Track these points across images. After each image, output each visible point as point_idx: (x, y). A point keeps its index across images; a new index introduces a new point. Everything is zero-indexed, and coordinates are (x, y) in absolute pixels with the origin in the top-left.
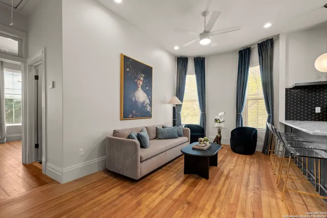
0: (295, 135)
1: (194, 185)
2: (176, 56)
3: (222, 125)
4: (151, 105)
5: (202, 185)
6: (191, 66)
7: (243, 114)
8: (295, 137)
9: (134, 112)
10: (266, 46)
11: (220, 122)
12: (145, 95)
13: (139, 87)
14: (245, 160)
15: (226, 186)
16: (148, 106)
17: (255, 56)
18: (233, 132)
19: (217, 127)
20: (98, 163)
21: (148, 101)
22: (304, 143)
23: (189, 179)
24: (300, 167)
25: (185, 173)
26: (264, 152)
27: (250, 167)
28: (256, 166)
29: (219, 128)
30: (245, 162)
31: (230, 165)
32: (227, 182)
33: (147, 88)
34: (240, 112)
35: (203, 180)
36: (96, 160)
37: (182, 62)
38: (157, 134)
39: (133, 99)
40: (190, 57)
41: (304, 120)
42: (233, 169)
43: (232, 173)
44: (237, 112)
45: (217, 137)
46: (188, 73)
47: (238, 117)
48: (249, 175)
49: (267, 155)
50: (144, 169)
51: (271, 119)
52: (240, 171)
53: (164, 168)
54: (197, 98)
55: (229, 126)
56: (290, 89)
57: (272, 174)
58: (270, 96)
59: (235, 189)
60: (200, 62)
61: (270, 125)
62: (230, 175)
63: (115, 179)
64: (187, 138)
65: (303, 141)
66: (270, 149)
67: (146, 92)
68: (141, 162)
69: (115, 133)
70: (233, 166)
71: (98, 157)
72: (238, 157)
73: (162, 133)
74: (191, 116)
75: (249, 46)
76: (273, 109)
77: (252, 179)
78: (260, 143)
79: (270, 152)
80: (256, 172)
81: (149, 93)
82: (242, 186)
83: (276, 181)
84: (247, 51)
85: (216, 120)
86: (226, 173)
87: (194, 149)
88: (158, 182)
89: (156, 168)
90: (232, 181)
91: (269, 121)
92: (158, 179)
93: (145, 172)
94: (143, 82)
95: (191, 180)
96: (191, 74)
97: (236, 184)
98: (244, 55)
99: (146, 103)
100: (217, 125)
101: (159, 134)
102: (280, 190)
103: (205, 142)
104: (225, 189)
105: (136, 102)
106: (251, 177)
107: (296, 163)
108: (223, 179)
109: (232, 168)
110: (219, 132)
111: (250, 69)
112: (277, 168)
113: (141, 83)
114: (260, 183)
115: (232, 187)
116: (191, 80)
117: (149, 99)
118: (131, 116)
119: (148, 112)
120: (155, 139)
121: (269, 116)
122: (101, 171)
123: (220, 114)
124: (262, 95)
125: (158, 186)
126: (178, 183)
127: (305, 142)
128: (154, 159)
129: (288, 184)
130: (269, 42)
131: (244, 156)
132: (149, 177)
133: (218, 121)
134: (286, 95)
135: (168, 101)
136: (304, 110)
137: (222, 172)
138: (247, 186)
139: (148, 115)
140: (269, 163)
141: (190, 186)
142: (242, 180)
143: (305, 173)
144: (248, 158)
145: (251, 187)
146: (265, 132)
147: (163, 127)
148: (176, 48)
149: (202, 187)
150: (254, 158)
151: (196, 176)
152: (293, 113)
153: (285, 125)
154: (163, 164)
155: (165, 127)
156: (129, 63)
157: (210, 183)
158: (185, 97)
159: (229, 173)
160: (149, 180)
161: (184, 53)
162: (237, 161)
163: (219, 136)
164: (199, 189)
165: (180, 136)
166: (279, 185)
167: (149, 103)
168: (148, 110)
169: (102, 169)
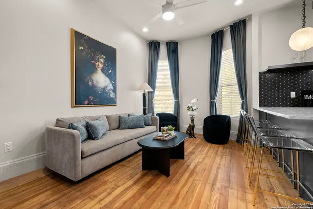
0: (270, 122)
1: (148, 185)
2: (147, 41)
3: (195, 113)
4: (115, 91)
5: (159, 185)
6: (163, 51)
7: (217, 100)
8: (269, 124)
9: (91, 98)
10: (239, 28)
11: (193, 110)
12: (107, 79)
13: (97, 70)
14: (217, 151)
15: (188, 185)
16: (111, 92)
17: (228, 40)
18: (206, 120)
19: (190, 115)
20: (38, 159)
21: (110, 86)
22: (279, 131)
23: (145, 177)
24: (275, 158)
25: (144, 169)
26: (238, 141)
27: (221, 158)
28: (228, 158)
29: (192, 116)
30: (216, 154)
31: (199, 157)
32: (191, 179)
33: (110, 72)
34: (214, 99)
35: (163, 178)
36: (33, 156)
37: (153, 46)
38: (120, 123)
39: (90, 83)
40: (163, 41)
41: (279, 106)
42: (201, 162)
43: (198, 167)
44: (211, 99)
45: (190, 126)
46: (160, 59)
47: (212, 104)
48: (218, 168)
49: (241, 144)
50: (88, 166)
51: (245, 106)
52: (209, 164)
53: (121, 163)
54: (170, 85)
55: (202, 113)
56: (264, 73)
57: (244, 167)
58: (243, 80)
59: (198, 190)
60: (173, 48)
61: (243, 113)
62: (197, 170)
63: (52, 180)
64: (155, 127)
65: (278, 129)
66: (244, 138)
67: (108, 76)
68: (82, 158)
69: (59, 122)
70: (203, 158)
71: (37, 152)
72: (211, 147)
73: (125, 122)
74: (164, 104)
75: (221, 28)
76: (246, 95)
77: (221, 174)
78: (234, 131)
79: (244, 140)
80: (226, 165)
81: (112, 77)
82: (207, 184)
83: (248, 176)
84: (220, 34)
85: (189, 108)
86: (192, 167)
87: (154, 140)
88: (105, 183)
89: (109, 163)
90: (197, 178)
91: (242, 108)
92: (107, 178)
93: (88, 171)
94: (104, 64)
95: (147, 179)
96: (163, 60)
97: (201, 182)
98: (217, 38)
99: (108, 88)
100: (190, 112)
101: (121, 124)
102: (251, 189)
103: (168, 131)
104: (186, 189)
105: (94, 86)
106: (220, 171)
107: (271, 154)
108: (187, 175)
109: (200, 160)
110: (192, 121)
111: (223, 53)
112: (250, 160)
113: (101, 65)
114: (229, 180)
115: (195, 186)
116: (163, 65)
117: (113, 84)
118: (86, 102)
119: (112, 98)
120: (118, 128)
121: (243, 103)
122: (40, 169)
123: (192, 101)
124: (235, 81)
125: (102, 189)
126: (130, 182)
127: (281, 129)
128: (104, 153)
129: (262, 179)
130: (242, 23)
131: (217, 146)
132: (96, 176)
133: (191, 109)
134: (260, 79)
135: (138, 88)
136: (279, 95)
137: (188, 166)
138: (213, 184)
139: (112, 102)
140: (242, 154)
141: (144, 187)
142: (209, 176)
143: (281, 166)
144: (220, 148)
145: (218, 185)
146: (239, 119)
147: (129, 116)
148: (145, 30)
149: (158, 188)
150: (227, 148)
151: (157, 172)
152: (267, 99)
153: (260, 111)
154: (120, 158)
155: (131, 116)
156: (83, 41)
157: (169, 182)
158: (158, 84)
159: (195, 167)
160: (96, 180)
161: (155, 37)
162: (207, 152)
163: (192, 124)
164: (154, 190)
165: (147, 125)
166: (251, 182)
167: (113, 88)
168: (111, 96)
169: (41, 167)
